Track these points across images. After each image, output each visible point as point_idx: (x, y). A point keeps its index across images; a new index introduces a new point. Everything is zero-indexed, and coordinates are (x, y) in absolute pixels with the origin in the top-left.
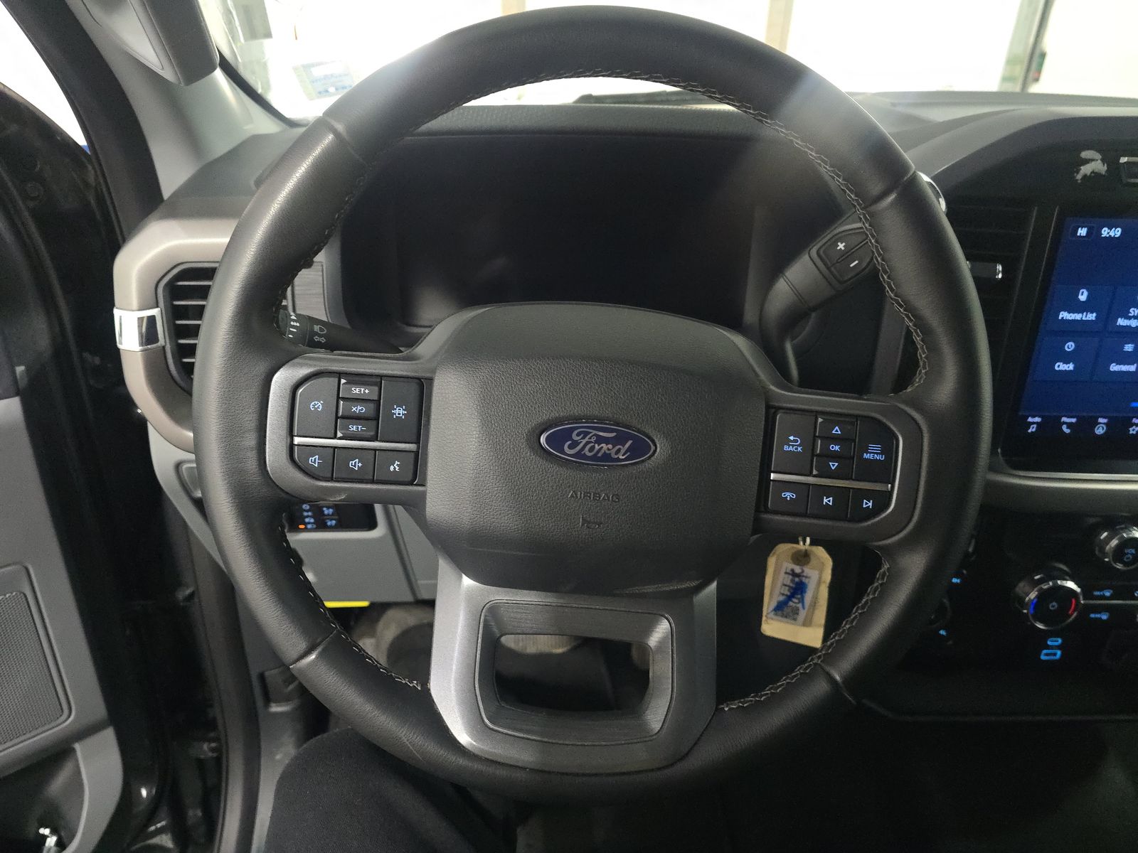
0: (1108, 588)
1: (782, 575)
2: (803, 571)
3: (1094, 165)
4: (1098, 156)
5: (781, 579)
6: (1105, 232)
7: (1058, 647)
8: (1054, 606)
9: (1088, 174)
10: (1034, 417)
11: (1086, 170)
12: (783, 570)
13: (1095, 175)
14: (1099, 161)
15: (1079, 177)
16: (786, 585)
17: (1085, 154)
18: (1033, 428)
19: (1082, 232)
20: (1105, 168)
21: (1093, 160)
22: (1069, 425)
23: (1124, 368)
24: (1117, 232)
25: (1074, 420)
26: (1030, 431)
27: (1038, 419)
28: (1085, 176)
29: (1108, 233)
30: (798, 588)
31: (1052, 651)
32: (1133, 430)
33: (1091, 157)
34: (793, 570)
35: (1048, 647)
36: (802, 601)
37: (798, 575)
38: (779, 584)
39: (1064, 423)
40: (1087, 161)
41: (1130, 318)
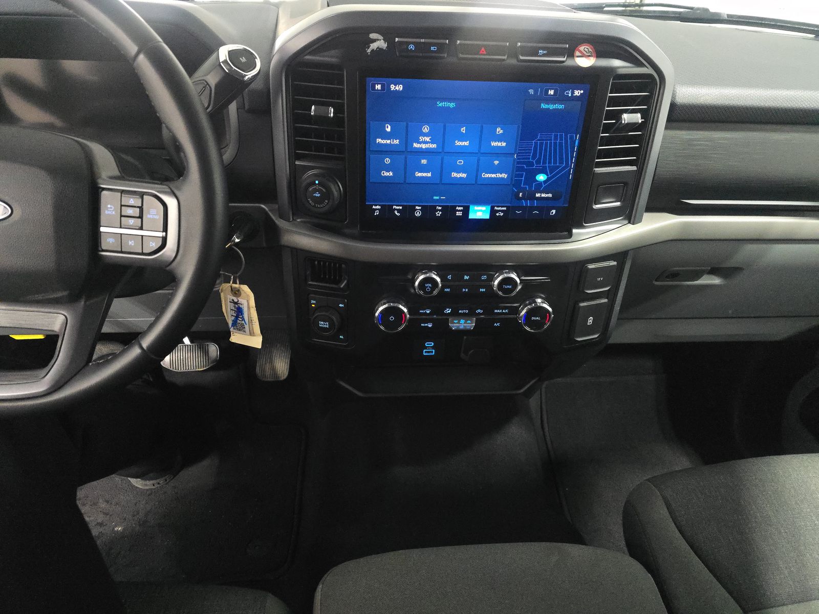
0: (428, 308)
1: (229, 303)
2: (238, 301)
3: (379, 43)
4: (381, 37)
5: (229, 307)
6: (393, 87)
7: (433, 347)
8: (392, 318)
9: (375, 49)
10: (376, 205)
11: (374, 46)
12: (229, 301)
13: (379, 50)
14: (382, 41)
15: (369, 51)
16: (232, 310)
17: (373, 36)
18: (377, 212)
19: (378, 87)
20: (386, 45)
21: (378, 40)
22: (399, 211)
23: (424, 175)
24: (400, 88)
25: (401, 208)
26: (375, 214)
27: (378, 207)
28: (373, 50)
29: (395, 88)
30: (239, 311)
31: (429, 349)
32: (438, 214)
33: (376, 38)
34: (233, 300)
35: (426, 348)
36: (243, 319)
37: (236, 303)
38: (229, 310)
39: (395, 209)
40: (374, 41)
41: (420, 143)
